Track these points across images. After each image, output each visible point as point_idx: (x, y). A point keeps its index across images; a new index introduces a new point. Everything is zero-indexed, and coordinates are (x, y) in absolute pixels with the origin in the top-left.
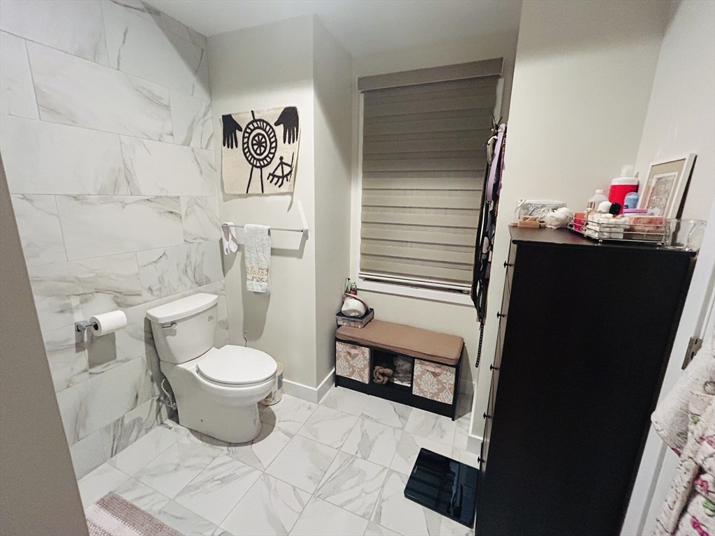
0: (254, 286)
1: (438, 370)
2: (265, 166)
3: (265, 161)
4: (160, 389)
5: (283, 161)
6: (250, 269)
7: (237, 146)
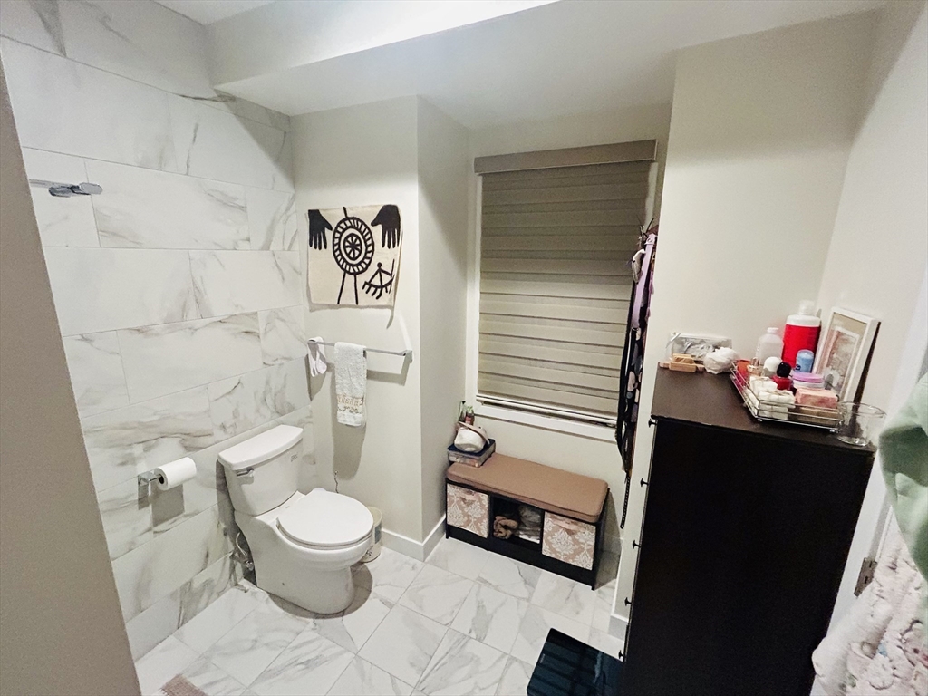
0: (347, 418)
1: (573, 527)
2: (360, 273)
3: (359, 267)
4: (235, 545)
5: (382, 268)
6: (342, 397)
7: (326, 247)
